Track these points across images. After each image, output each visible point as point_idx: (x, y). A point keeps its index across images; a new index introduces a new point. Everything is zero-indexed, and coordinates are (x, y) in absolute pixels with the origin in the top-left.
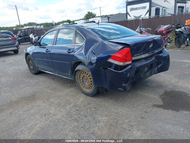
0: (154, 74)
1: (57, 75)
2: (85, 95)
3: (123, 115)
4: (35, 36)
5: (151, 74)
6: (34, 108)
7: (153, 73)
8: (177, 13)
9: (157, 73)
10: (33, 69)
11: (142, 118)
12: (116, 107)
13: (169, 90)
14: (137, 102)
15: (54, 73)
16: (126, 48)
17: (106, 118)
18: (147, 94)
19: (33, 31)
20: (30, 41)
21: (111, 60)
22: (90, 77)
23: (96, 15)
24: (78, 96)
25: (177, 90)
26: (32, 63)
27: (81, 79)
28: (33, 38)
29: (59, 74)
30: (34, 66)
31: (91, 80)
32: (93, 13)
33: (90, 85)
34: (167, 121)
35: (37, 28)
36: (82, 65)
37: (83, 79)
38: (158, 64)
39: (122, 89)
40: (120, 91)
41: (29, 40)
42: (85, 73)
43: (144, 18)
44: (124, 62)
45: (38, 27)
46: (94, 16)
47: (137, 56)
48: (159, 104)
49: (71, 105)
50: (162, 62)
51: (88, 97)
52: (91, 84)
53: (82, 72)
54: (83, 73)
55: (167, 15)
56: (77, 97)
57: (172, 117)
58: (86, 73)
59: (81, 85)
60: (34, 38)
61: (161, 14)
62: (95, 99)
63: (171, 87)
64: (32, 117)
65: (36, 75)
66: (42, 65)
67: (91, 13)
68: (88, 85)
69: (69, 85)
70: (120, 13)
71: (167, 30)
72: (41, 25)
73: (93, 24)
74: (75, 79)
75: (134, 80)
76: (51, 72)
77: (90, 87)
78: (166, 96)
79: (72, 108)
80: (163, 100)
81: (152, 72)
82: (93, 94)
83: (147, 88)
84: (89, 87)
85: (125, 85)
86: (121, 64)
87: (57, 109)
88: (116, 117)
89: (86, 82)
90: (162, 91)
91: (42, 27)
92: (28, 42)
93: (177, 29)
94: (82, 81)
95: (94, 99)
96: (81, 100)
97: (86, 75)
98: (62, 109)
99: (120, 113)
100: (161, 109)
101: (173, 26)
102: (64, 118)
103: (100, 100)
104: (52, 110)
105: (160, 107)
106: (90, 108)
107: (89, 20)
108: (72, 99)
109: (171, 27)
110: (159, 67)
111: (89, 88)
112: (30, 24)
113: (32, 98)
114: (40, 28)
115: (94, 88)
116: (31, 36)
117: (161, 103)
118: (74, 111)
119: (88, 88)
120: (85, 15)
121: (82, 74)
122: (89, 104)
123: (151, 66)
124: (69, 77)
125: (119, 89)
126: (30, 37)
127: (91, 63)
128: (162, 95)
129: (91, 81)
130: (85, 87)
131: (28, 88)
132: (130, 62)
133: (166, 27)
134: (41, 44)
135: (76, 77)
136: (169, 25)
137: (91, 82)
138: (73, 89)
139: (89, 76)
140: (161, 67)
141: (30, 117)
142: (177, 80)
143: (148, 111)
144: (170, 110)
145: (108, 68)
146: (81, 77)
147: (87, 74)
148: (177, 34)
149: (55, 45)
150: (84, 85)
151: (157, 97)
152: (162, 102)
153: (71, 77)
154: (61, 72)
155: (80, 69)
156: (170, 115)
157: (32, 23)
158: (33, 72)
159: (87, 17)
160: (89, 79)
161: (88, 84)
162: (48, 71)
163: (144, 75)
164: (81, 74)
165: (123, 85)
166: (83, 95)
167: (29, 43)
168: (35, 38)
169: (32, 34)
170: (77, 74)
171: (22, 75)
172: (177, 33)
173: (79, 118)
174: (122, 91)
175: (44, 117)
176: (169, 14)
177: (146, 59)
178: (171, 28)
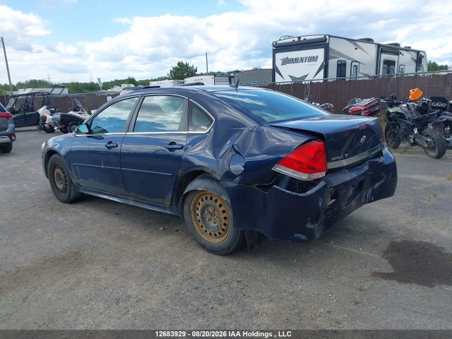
0: (365, 203)
1: (131, 203)
2: (206, 254)
3: (310, 296)
4: (52, 113)
5: (360, 204)
6: (83, 284)
7: (363, 201)
8: (381, 74)
9: (370, 201)
10: (65, 191)
11: (356, 303)
12: (288, 278)
13: (398, 240)
14: (336, 267)
15: (124, 198)
16: (315, 143)
17: (272, 305)
18: (353, 250)
19: (48, 101)
20: (37, 124)
21: (279, 169)
22: (223, 208)
23: (196, 71)
24: (190, 255)
25: (417, 240)
26: (62, 174)
27: (198, 212)
28: (46, 117)
29: (138, 202)
30: (68, 182)
31: (224, 215)
32: (190, 65)
33: (223, 227)
34: (414, 309)
35: (53, 93)
36: (203, 178)
37: (202, 213)
38: (374, 181)
39: (304, 237)
40: (299, 240)
41: (37, 121)
42: (211, 198)
43: (316, 82)
44: (310, 173)
45: (57, 91)
46: (192, 72)
47: (337, 160)
48: (384, 271)
49: (178, 276)
50: (383, 177)
51: (215, 256)
52: (225, 225)
53: (201, 196)
54: (204, 199)
55: (361, 78)
56: (187, 257)
57: (422, 300)
58: (214, 199)
59: (196, 227)
60: (49, 118)
61: (348, 74)
62: (235, 262)
63: (401, 233)
64: (84, 307)
65: (72, 205)
66: (91, 179)
67: (187, 65)
68: (217, 226)
69: (162, 229)
70: (256, 69)
71: (370, 108)
72: (63, 86)
73: (221, 88)
74: (182, 213)
75: (329, 215)
76: (115, 196)
77: (221, 231)
78: (397, 254)
79: (181, 284)
80: (392, 261)
81: (361, 198)
82: (229, 248)
83: (348, 236)
84: (220, 233)
85: (312, 227)
86: (304, 177)
87: (145, 287)
88: (294, 302)
89: (210, 220)
90: (384, 243)
91: (66, 91)
92: (35, 125)
93: (391, 107)
94: (202, 216)
95: (231, 262)
96: (200, 263)
97: (212, 202)
98: (156, 286)
99: (303, 293)
100: (394, 282)
101: (382, 101)
102: (167, 306)
103: (246, 262)
104: (133, 289)
105: (391, 279)
106: (226, 283)
107: (185, 80)
108: (177, 262)
109: (377, 102)
110: (376, 186)
111: (217, 234)
112: (33, 84)
113: (72, 260)
114: (60, 94)
115: (234, 235)
116: (43, 111)
117: (389, 269)
118: (188, 291)
119: (215, 235)
120: (172, 69)
121: (202, 200)
122: (223, 273)
123: (359, 186)
124: (165, 208)
125: (297, 235)
126: (39, 114)
127: (229, 175)
128: (386, 252)
129: (225, 218)
130: (208, 232)
131: (55, 234)
132: (322, 174)
133: (366, 101)
134: (92, 129)
135: (186, 208)
136: (373, 99)
137: (224, 220)
138: (172, 238)
139: (220, 206)
140: (381, 186)
141: (79, 306)
142: (410, 219)
143: (366, 287)
144: (414, 284)
145: (274, 186)
146: (200, 208)
147: (216, 201)
148: (390, 119)
149: (133, 131)
150: (204, 229)
151: (377, 257)
152: (390, 267)
153: (171, 209)
154: (143, 197)
155: (199, 189)
156: (417, 295)
157: (40, 81)
158: (64, 196)
159: (175, 73)
160: (221, 213)
161: (215, 225)
162: (106, 194)
163: (347, 205)
164: (200, 201)
165: (309, 226)
166: (201, 252)
167: (36, 128)
168: (52, 117)
169: (45, 107)
170: (188, 200)
171: (33, 205)
172: (390, 116)
173: (205, 307)
174: (304, 241)
175: (115, 306)
176: (366, 75)
177: (351, 168)
178: (377, 104)
